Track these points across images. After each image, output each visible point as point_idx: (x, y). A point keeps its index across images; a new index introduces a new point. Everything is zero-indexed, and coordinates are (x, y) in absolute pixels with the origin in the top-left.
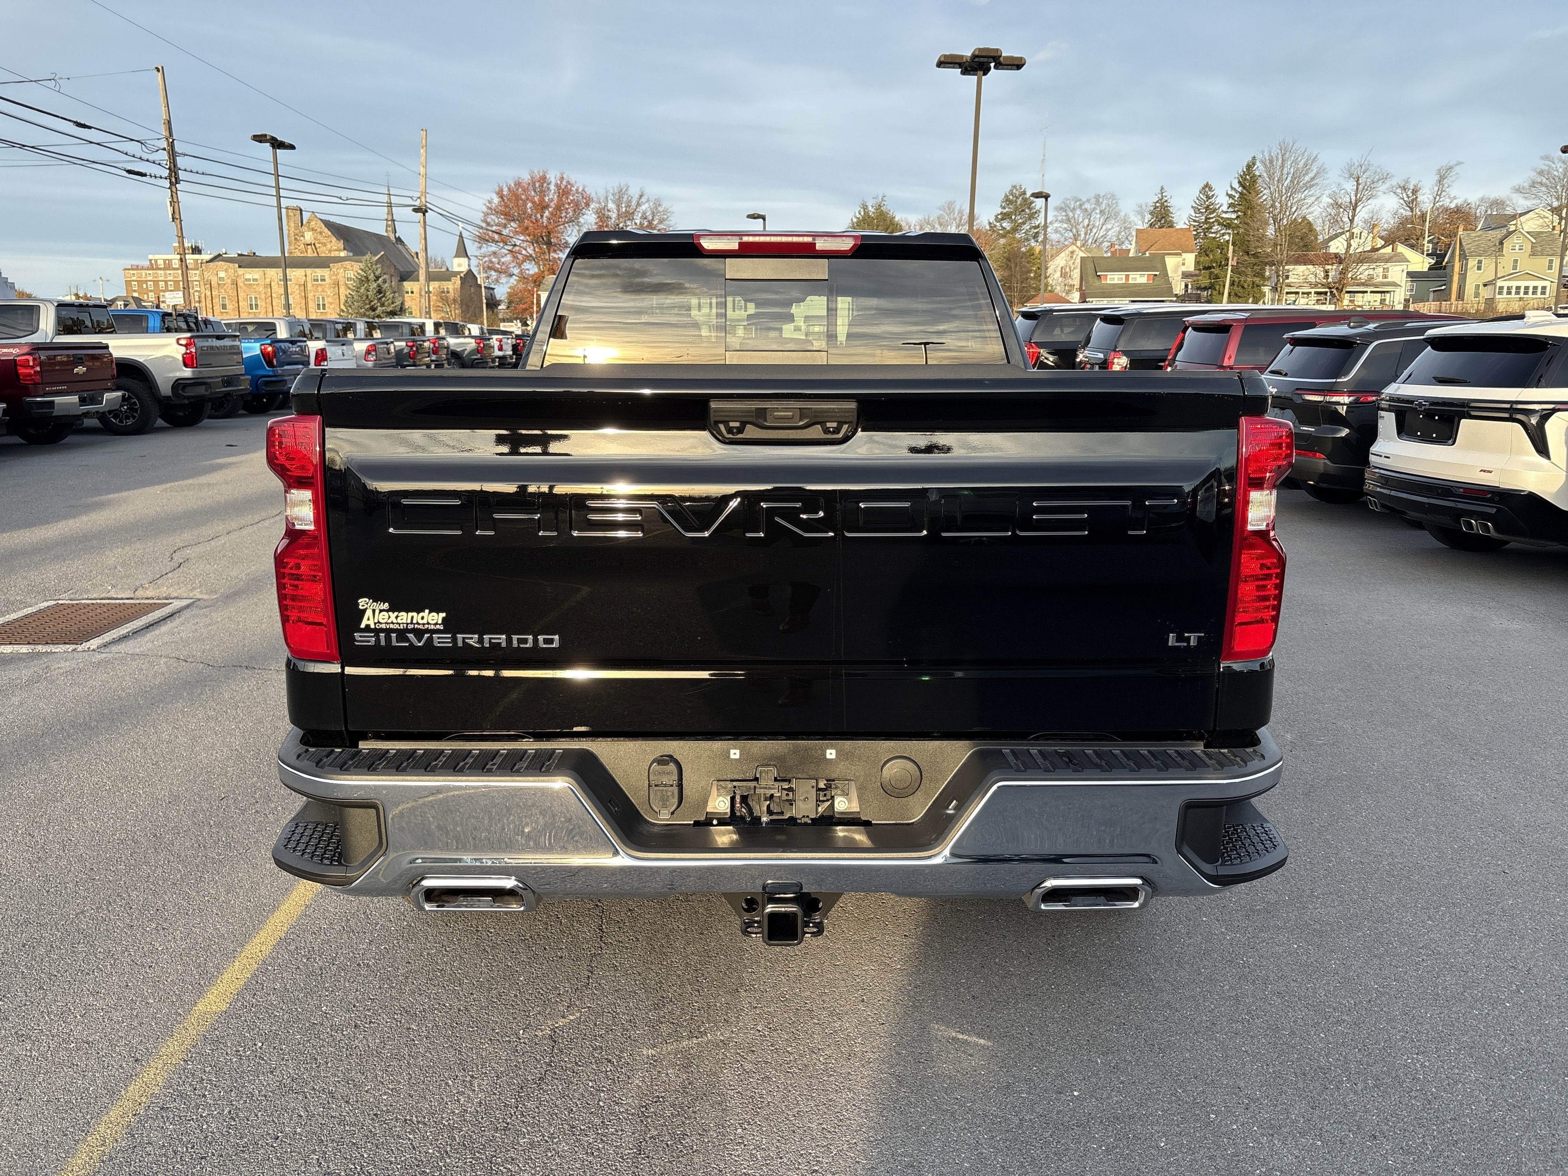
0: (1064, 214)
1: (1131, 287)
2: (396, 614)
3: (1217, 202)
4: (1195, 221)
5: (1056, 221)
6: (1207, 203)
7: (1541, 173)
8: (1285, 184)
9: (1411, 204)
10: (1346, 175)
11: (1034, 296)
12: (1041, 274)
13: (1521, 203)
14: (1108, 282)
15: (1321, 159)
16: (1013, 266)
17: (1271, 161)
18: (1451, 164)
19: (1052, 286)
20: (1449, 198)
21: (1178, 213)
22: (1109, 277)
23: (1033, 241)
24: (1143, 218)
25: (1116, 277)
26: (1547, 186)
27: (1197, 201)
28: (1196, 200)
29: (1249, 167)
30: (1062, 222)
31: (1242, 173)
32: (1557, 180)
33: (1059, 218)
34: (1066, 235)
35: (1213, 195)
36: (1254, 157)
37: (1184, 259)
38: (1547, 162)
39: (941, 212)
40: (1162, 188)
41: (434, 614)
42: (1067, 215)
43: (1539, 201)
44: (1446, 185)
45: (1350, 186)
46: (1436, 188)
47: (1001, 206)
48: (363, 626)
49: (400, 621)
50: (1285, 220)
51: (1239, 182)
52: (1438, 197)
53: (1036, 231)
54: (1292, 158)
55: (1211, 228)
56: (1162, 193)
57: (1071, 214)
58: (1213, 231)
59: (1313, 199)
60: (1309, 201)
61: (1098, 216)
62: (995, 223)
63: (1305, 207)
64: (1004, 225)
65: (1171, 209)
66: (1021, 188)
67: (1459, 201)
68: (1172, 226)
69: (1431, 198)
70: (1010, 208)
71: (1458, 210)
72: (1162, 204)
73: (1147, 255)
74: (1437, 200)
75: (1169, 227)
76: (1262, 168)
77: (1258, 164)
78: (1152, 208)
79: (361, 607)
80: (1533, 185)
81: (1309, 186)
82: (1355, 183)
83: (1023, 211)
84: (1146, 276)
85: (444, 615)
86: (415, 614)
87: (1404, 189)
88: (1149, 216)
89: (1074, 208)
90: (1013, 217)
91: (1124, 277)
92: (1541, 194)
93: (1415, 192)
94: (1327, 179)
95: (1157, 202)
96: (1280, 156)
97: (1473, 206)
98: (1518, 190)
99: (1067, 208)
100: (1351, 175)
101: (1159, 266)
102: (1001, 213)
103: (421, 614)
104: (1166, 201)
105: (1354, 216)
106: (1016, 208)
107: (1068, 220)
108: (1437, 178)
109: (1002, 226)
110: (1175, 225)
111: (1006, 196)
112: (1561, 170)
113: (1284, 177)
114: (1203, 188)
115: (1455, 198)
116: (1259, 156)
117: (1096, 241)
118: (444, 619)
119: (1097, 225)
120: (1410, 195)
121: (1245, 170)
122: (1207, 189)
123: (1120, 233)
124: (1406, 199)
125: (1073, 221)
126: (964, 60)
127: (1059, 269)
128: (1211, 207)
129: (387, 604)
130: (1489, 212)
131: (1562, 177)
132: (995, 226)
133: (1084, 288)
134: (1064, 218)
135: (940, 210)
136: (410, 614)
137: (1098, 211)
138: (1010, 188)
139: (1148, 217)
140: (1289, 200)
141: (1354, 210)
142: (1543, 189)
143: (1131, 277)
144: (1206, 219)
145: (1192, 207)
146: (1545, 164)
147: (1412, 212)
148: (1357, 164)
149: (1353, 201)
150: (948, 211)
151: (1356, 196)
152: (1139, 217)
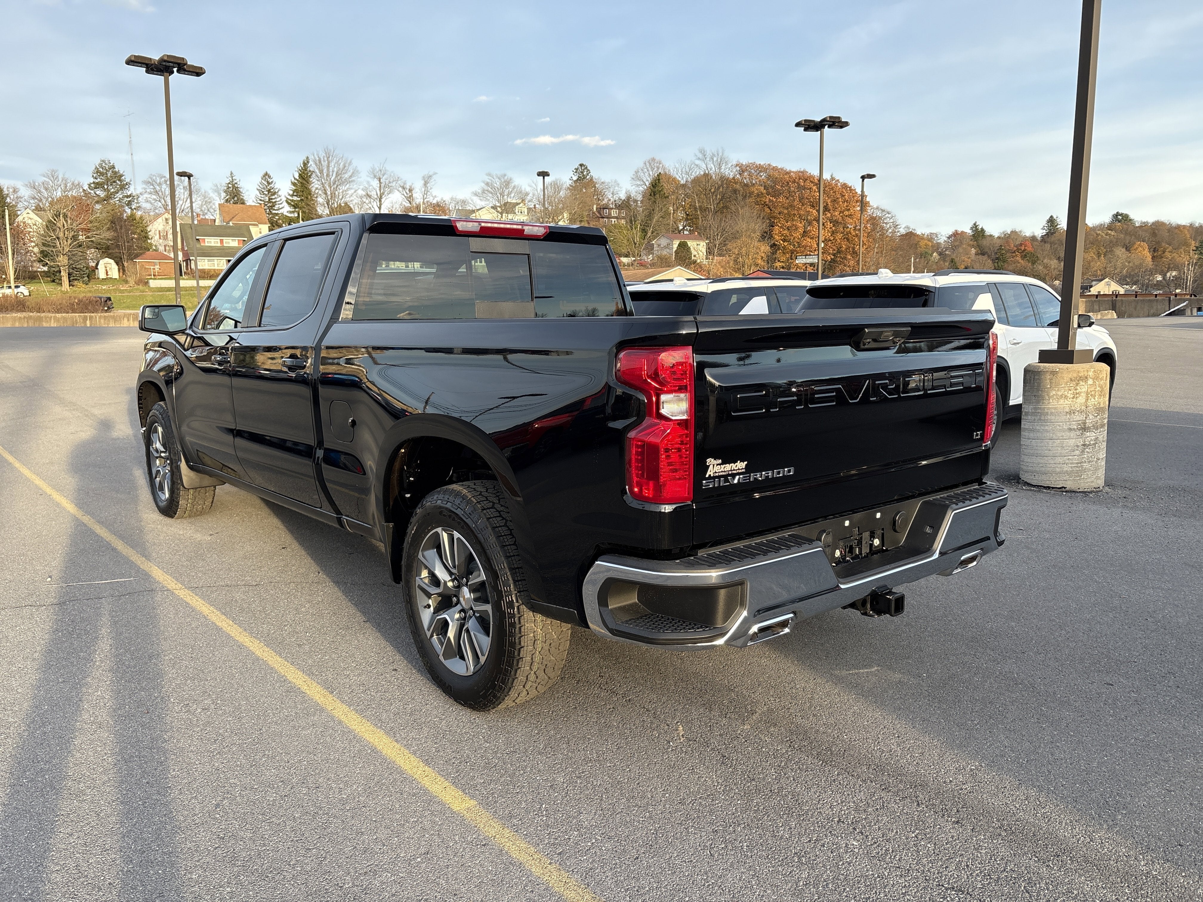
0: (152, 187)
1: (227, 249)
2: (724, 465)
3: (275, 187)
4: (261, 200)
5: (145, 192)
6: (268, 187)
7: (487, 184)
8: (332, 179)
9: (410, 198)
10: (372, 176)
11: (141, 254)
12: (145, 236)
13: (479, 203)
14: (207, 244)
15: (355, 163)
16: (118, 227)
17: (320, 161)
18: (431, 174)
19: (156, 246)
20: (432, 196)
21: (247, 193)
22: (206, 240)
23: (127, 207)
24: (220, 194)
25: (213, 241)
26: (492, 193)
27: (261, 185)
28: (259, 184)
29: (305, 164)
30: (150, 193)
31: (300, 168)
32: (497, 189)
33: (148, 191)
34: (156, 204)
35: (272, 182)
36: (308, 157)
37: (260, 229)
38: (490, 178)
39: (47, 180)
40: (232, 173)
41: (742, 463)
42: (155, 188)
43: (488, 202)
44: (429, 188)
45: (375, 183)
46: (423, 189)
47: (93, 176)
48: (707, 476)
49: (726, 470)
50: (336, 204)
51: (300, 175)
52: (425, 196)
53: (129, 199)
54: (335, 161)
55: (274, 206)
56: (232, 177)
57: (158, 188)
58: (275, 208)
59: (353, 191)
60: (350, 192)
61: (182, 191)
62: (90, 191)
63: (348, 196)
64: (98, 193)
65: (241, 190)
66: (110, 163)
67: (438, 199)
68: (243, 203)
69: (422, 196)
70: (101, 179)
71: (438, 205)
72: (233, 186)
73: (231, 224)
74: (425, 197)
75: (242, 203)
76: (314, 165)
77: (311, 163)
78: (225, 188)
79: (707, 464)
80: (484, 191)
81: (348, 181)
82: (378, 182)
83: (115, 182)
84: (237, 241)
85: (746, 463)
86: (733, 464)
87: (404, 188)
88: (225, 194)
89: (160, 183)
90: (106, 187)
91: (219, 241)
92: (489, 198)
93: (410, 191)
94: (360, 178)
95: (229, 183)
96: (326, 159)
97: (447, 203)
98: (476, 194)
99: (154, 183)
100: (375, 176)
101: (246, 234)
102: (94, 183)
103: (736, 464)
104: (236, 183)
105: (381, 205)
106: (108, 180)
107: (156, 192)
108: (423, 182)
109: (95, 193)
110: (246, 202)
111: (96, 168)
112: (498, 183)
113: (331, 174)
114: (264, 176)
115: (435, 197)
116: (311, 157)
117: (183, 211)
118: (746, 465)
119: (182, 198)
120: (408, 193)
121: (302, 166)
122: (267, 177)
123: (202, 205)
124: (406, 195)
125: (160, 194)
126: (153, 62)
127: (158, 232)
128: (272, 190)
129: (720, 460)
130: (457, 208)
131: (499, 187)
132: (90, 193)
133: (186, 249)
134: (152, 190)
135: (44, 176)
136: (731, 465)
137: (182, 187)
138: (99, 162)
139: (223, 195)
140: (337, 190)
141: (380, 201)
142: (491, 195)
143: (224, 241)
144: (269, 199)
145: (258, 189)
146: (489, 179)
147: (411, 204)
148: (377, 169)
149: (379, 195)
150: (52, 178)
151: (380, 191)
152: (216, 194)
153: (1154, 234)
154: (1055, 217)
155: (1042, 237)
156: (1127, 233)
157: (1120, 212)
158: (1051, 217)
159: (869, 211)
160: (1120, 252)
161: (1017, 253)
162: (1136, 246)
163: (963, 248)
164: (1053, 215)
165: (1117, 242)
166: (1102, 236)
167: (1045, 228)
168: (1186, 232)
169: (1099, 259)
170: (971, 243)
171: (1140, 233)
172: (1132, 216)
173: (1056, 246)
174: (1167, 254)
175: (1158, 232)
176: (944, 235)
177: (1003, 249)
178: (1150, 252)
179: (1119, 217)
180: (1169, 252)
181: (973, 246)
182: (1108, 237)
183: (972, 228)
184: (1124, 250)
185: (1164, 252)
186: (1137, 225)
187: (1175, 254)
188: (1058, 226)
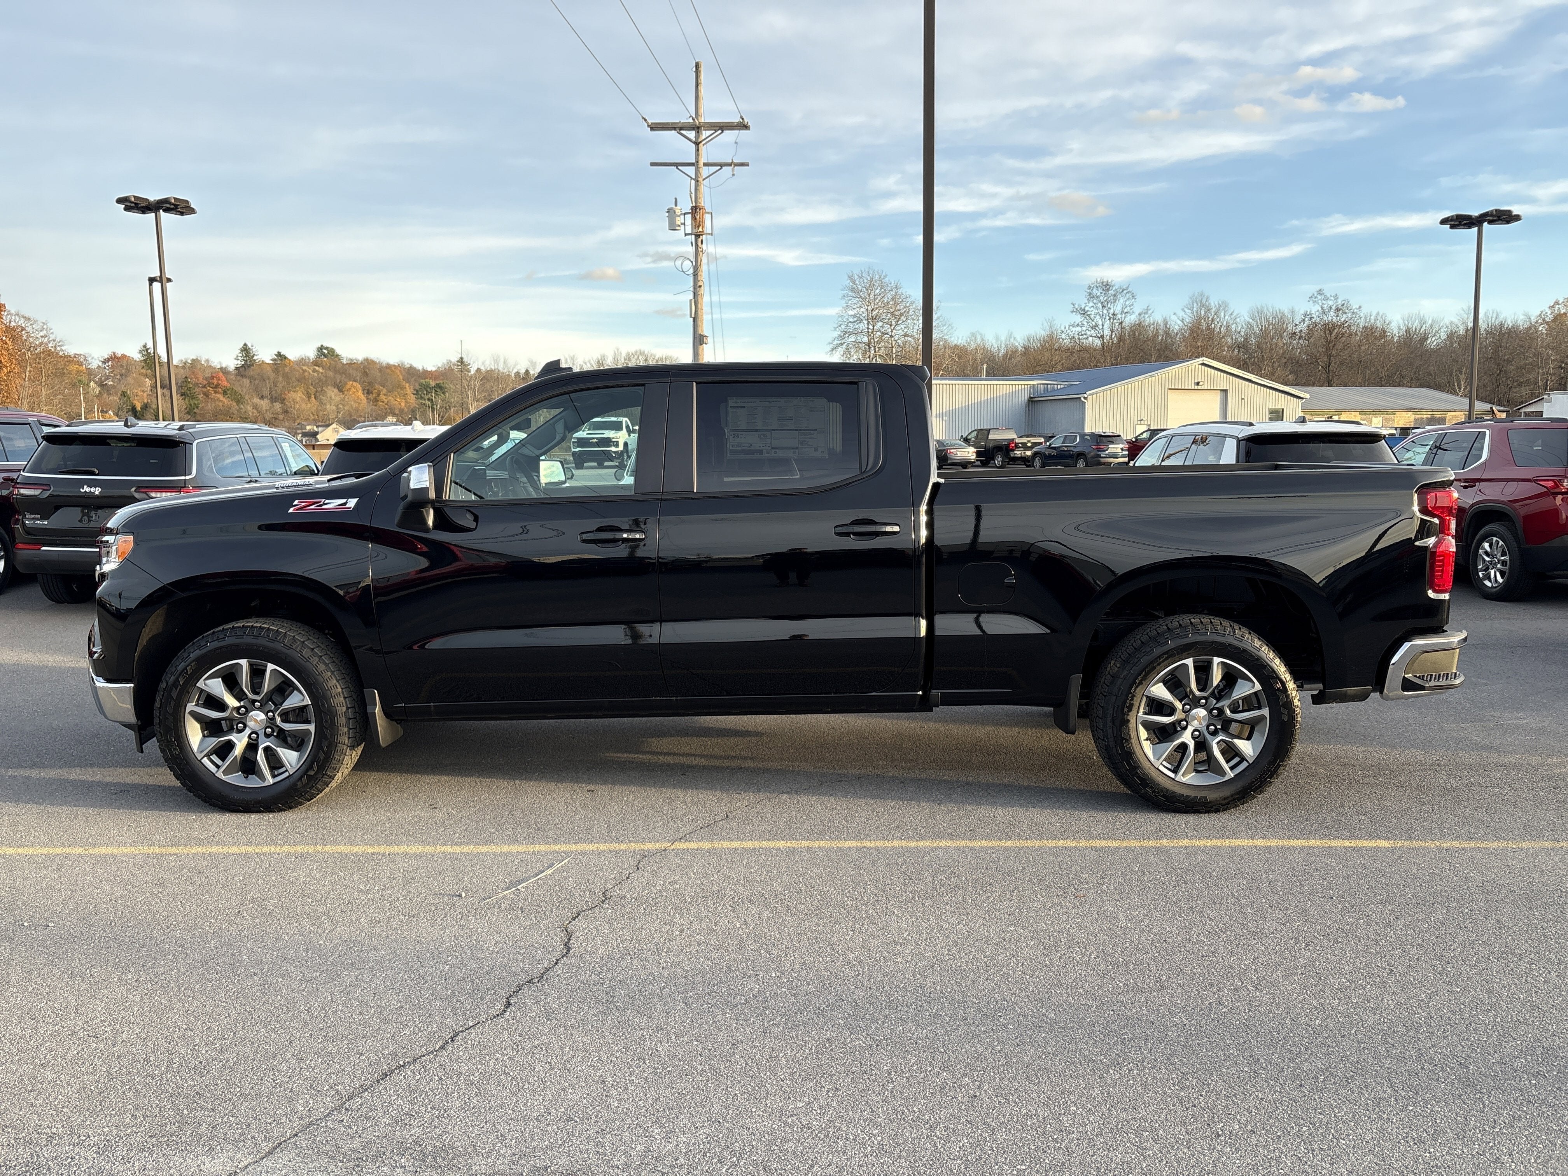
153: (366, 374)
154: (249, 345)
155: (237, 368)
156: (336, 371)
157: (325, 345)
158: (245, 345)
159: (4, 318)
160: (332, 392)
161: (208, 388)
162: (348, 387)
163: (134, 378)
164: (247, 343)
165: (326, 380)
166: (309, 374)
167: (239, 358)
168: (399, 374)
169: (309, 400)
170: (144, 371)
171: (351, 372)
172: (338, 351)
173: (257, 382)
174: (382, 397)
175: (369, 370)
176: (96, 357)
177: (189, 382)
178: (363, 394)
179: (324, 351)
180: (384, 395)
181: (146, 376)
182: (316, 374)
183: (141, 352)
184: (336, 390)
185: (379, 395)
186: (345, 362)
187: (390, 398)
188: (255, 358)
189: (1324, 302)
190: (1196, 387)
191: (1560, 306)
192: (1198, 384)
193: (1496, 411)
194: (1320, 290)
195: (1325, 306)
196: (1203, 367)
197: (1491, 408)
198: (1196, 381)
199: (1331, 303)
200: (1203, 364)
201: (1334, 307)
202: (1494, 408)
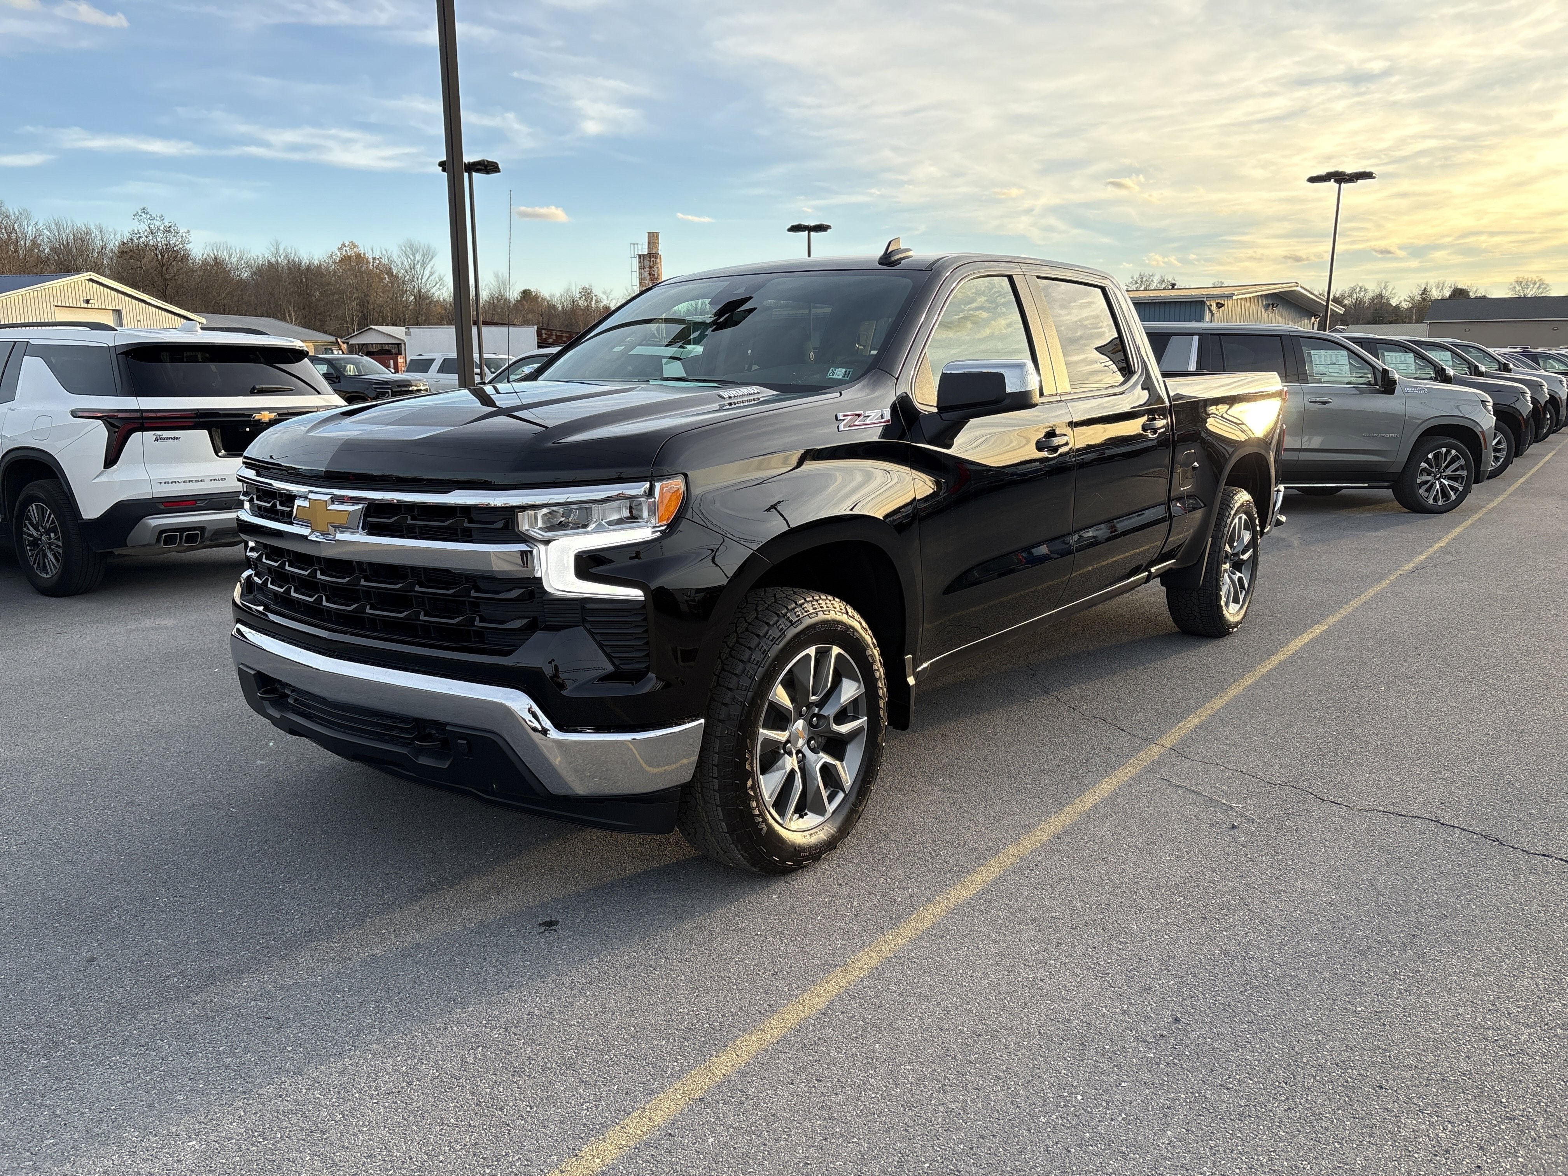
189: (152, 222)
190: (86, 305)
191: (347, 249)
192: (87, 301)
193: (340, 343)
194: (144, 209)
195: (152, 226)
196: (91, 283)
197: (336, 340)
198: (85, 298)
199: (158, 224)
200: (91, 280)
201: (162, 228)
202: (339, 340)
